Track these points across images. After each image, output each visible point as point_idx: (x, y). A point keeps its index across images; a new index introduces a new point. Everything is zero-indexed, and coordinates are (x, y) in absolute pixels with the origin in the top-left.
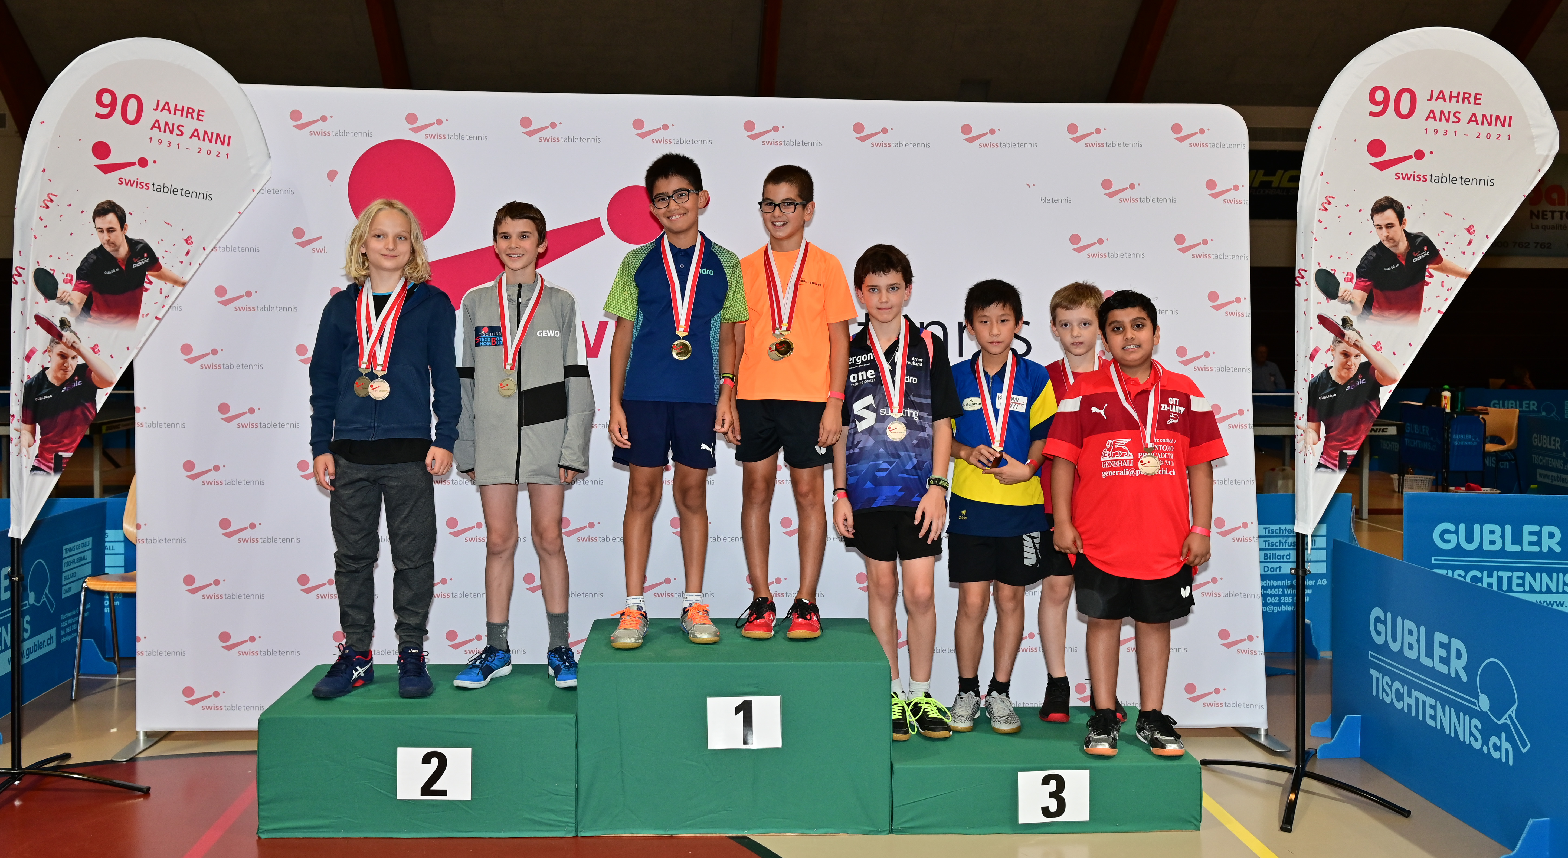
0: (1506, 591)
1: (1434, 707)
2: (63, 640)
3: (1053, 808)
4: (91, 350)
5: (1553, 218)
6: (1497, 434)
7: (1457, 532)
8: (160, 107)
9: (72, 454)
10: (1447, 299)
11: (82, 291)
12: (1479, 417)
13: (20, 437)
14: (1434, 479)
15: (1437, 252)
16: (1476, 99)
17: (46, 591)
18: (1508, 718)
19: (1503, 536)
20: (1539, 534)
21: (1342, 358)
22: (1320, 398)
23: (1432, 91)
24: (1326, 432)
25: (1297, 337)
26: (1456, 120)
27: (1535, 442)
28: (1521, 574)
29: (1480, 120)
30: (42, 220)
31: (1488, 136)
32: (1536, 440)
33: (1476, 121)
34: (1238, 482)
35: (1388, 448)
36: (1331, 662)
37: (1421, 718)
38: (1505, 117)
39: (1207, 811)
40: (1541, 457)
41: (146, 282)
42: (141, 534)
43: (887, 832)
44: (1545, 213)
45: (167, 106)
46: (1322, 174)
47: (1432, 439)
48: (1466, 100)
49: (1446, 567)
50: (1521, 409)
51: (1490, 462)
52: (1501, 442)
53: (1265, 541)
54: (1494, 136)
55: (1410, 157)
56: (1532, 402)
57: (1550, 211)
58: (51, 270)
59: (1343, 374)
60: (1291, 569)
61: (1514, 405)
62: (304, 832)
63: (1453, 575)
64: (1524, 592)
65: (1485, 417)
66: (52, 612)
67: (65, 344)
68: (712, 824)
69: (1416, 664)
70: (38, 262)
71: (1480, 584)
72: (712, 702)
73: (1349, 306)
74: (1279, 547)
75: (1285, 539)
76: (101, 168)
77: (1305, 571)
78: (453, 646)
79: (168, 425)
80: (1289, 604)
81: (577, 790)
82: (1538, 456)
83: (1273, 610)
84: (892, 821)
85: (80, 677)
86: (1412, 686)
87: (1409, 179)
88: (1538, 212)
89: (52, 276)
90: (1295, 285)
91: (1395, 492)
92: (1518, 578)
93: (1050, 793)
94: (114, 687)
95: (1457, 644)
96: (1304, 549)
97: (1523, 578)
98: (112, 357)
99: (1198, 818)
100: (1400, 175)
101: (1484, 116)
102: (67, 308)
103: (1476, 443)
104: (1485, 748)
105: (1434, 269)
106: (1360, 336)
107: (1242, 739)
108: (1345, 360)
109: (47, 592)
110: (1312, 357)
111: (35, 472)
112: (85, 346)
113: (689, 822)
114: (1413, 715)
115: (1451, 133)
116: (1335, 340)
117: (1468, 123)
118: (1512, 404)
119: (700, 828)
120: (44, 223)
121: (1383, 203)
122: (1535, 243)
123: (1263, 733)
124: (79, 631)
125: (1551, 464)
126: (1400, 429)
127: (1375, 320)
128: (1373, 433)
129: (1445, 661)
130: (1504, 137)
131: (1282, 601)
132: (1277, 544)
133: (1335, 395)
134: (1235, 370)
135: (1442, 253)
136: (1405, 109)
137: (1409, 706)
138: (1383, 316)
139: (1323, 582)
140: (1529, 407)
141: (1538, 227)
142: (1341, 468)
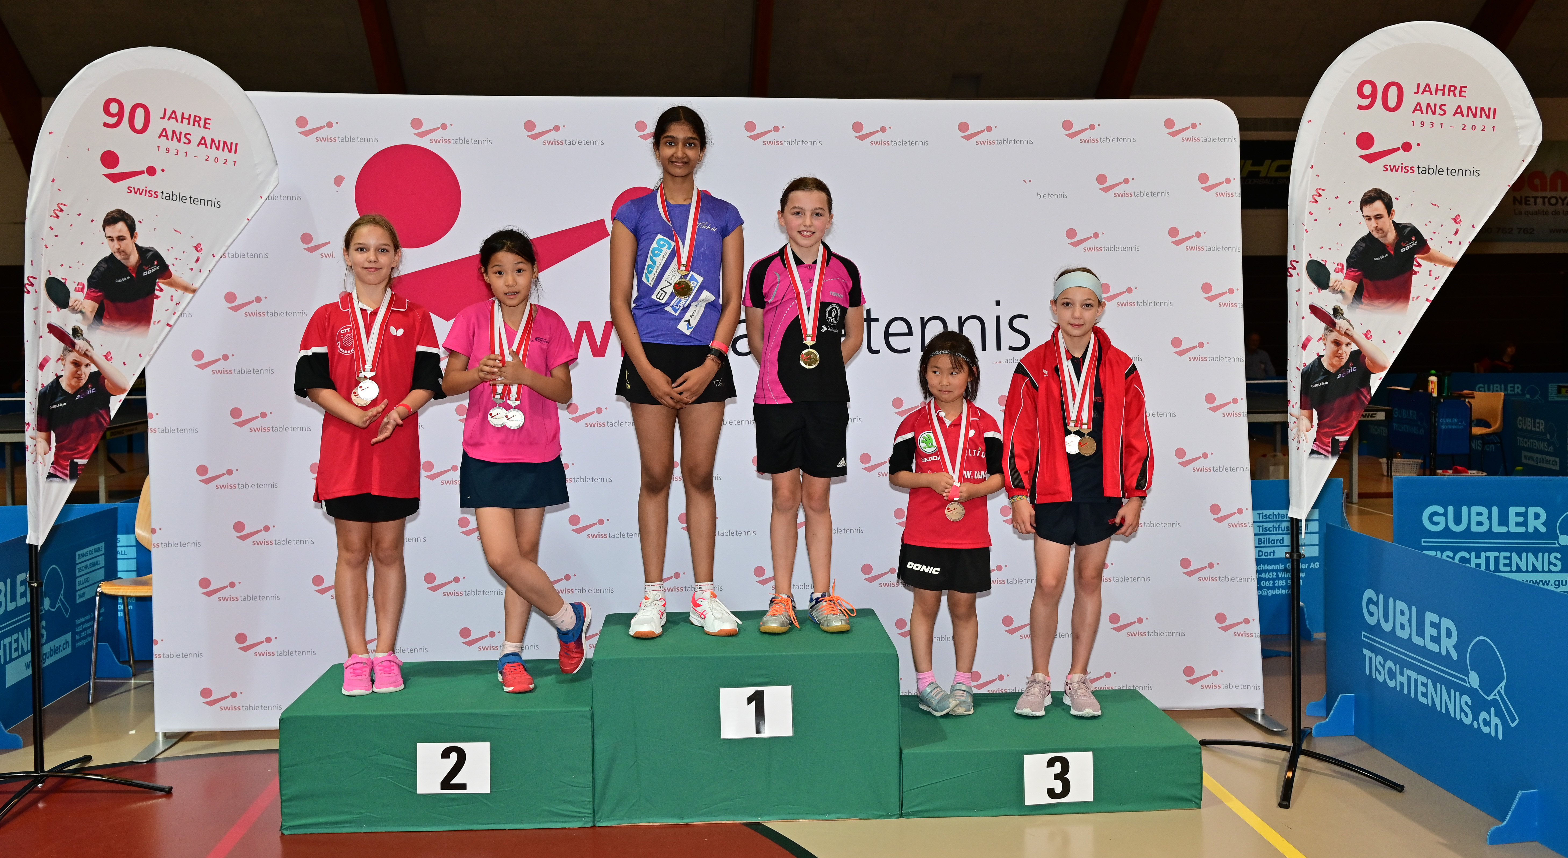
0: (1494, 571)
1: (1425, 685)
2: (79, 644)
3: (1058, 789)
4: (104, 358)
5: (1535, 203)
6: (1484, 417)
7: (1445, 515)
8: (167, 116)
9: (87, 460)
10: (1434, 288)
11: (94, 299)
12: (1465, 401)
13: (35, 445)
14: (1422, 463)
15: (1425, 241)
16: (1461, 91)
17: (60, 596)
18: (1497, 694)
19: (1490, 518)
20: (1525, 515)
21: (1333, 347)
22: (1312, 386)
23: (1419, 84)
24: (1319, 419)
25: (1290, 327)
26: (1442, 112)
27: (1520, 425)
28: (1508, 554)
29: (1465, 112)
30: (52, 229)
31: (1474, 128)
32: (1520, 422)
33: (1462, 113)
34: (1233, 469)
35: (1376, 433)
36: (1325, 643)
37: (1413, 696)
38: (1490, 109)
39: (1206, 788)
40: (1525, 439)
41: (157, 290)
42: (155, 539)
43: (896, 816)
44: (1528, 199)
45: (174, 115)
46: (1312, 167)
47: (1419, 423)
48: (1451, 93)
49: (1435, 549)
50: (1506, 393)
51: (1476, 445)
52: (1487, 425)
53: (1259, 527)
54: (1479, 128)
55: (1398, 149)
56: (1516, 386)
57: (1533, 197)
58: (62, 279)
59: (1334, 362)
60: (1286, 553)
61: (1498, 389)
62: (327, 828)
63: (1441, 556)
64: (1511, 571)
65: (1471, 400)
66: (67, 617)
67: (78, 352)
68: (726, 812)
69: (1407, 644)
70: (49, 271)
71: (1468, 565)
72: (724, 692)
73: (1339, 296)
74: (1272, 532)
75: (1278, 524)
76: (110, 177)
77: (1299, 555)
78: (466, 643)
79: (181, 431)
80: (1283, 588)
81: (594, 781)
82: (1522, 439)
83: (1268, 594)
84: (901, 804)
85: (97, 681)
86: (1404, 664)
87: (1397, 171)
88: (1521, 197)
89: (64, 285)
90: (1287, 276)
91: (1384, 476)
92: (1505, 558)
93: (1055, 775)
94: (130, 690)
95: (1447, 623)
96: (1298, 532)
97: (1510, 558)
98: (125, 364)
99: (1199, 796)
100: (1388, 167)
101: (1469, 108)
102: (79, 316)
103: (1463, 427)
104: (1475, 724)
105: (1422, 258)
106: (1351, 325)
107: (1240, 719)
108: (1336, 348)
109: (62, 598)
110: (1304, 346)
111: (51, 479)
112: (98, 354)
113: (704, 811)
114: (1406, 692)
115: (1437, 125)
116: (1326, 329)
117: (1454, 115)
118: (1497, 387)
119: (716, 816)
120: (55, 232)
121: (1372, 194)
122: (1518, 228)
123: (1259, 713)
124: (95, 635)
125: (1535, 446)
126: (1388, 414)
127: (1364, 309)
128: (1363, 419)
129: (1436, 640)
130: (1489, 129)
131: (1276, 585)
132: (1271, 529)
133: (1327, 383)
134: (1229, 359)
135: (1429, 243)
136: (1392, 103)
137: (1402, 684)
138: (1373, 305)
139: (1316, 565)
140: (1513, 390)
141: (1520, 213)
142: (1333, 454)
